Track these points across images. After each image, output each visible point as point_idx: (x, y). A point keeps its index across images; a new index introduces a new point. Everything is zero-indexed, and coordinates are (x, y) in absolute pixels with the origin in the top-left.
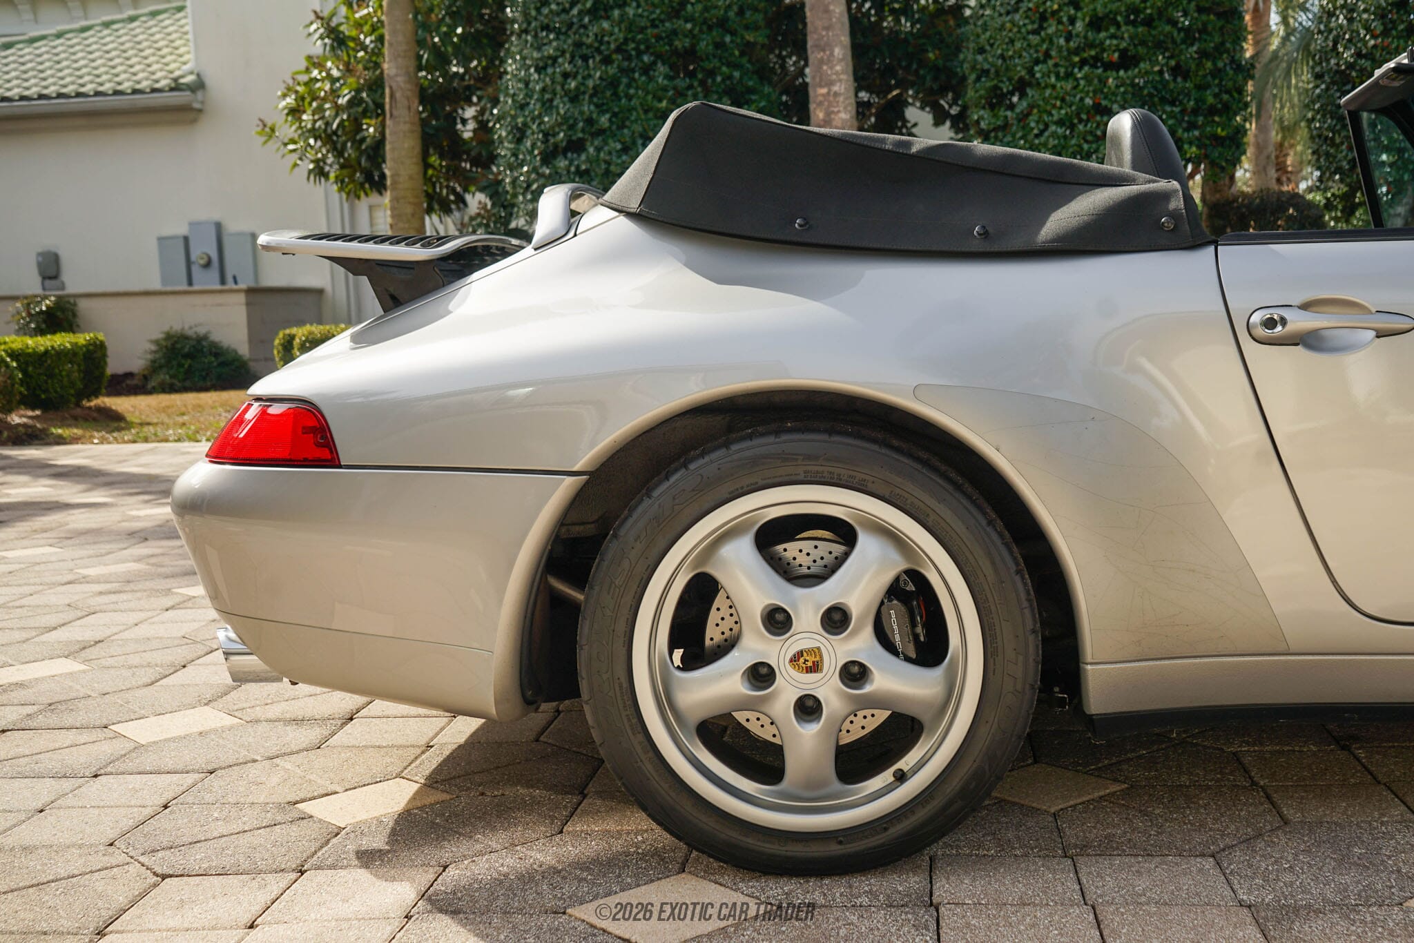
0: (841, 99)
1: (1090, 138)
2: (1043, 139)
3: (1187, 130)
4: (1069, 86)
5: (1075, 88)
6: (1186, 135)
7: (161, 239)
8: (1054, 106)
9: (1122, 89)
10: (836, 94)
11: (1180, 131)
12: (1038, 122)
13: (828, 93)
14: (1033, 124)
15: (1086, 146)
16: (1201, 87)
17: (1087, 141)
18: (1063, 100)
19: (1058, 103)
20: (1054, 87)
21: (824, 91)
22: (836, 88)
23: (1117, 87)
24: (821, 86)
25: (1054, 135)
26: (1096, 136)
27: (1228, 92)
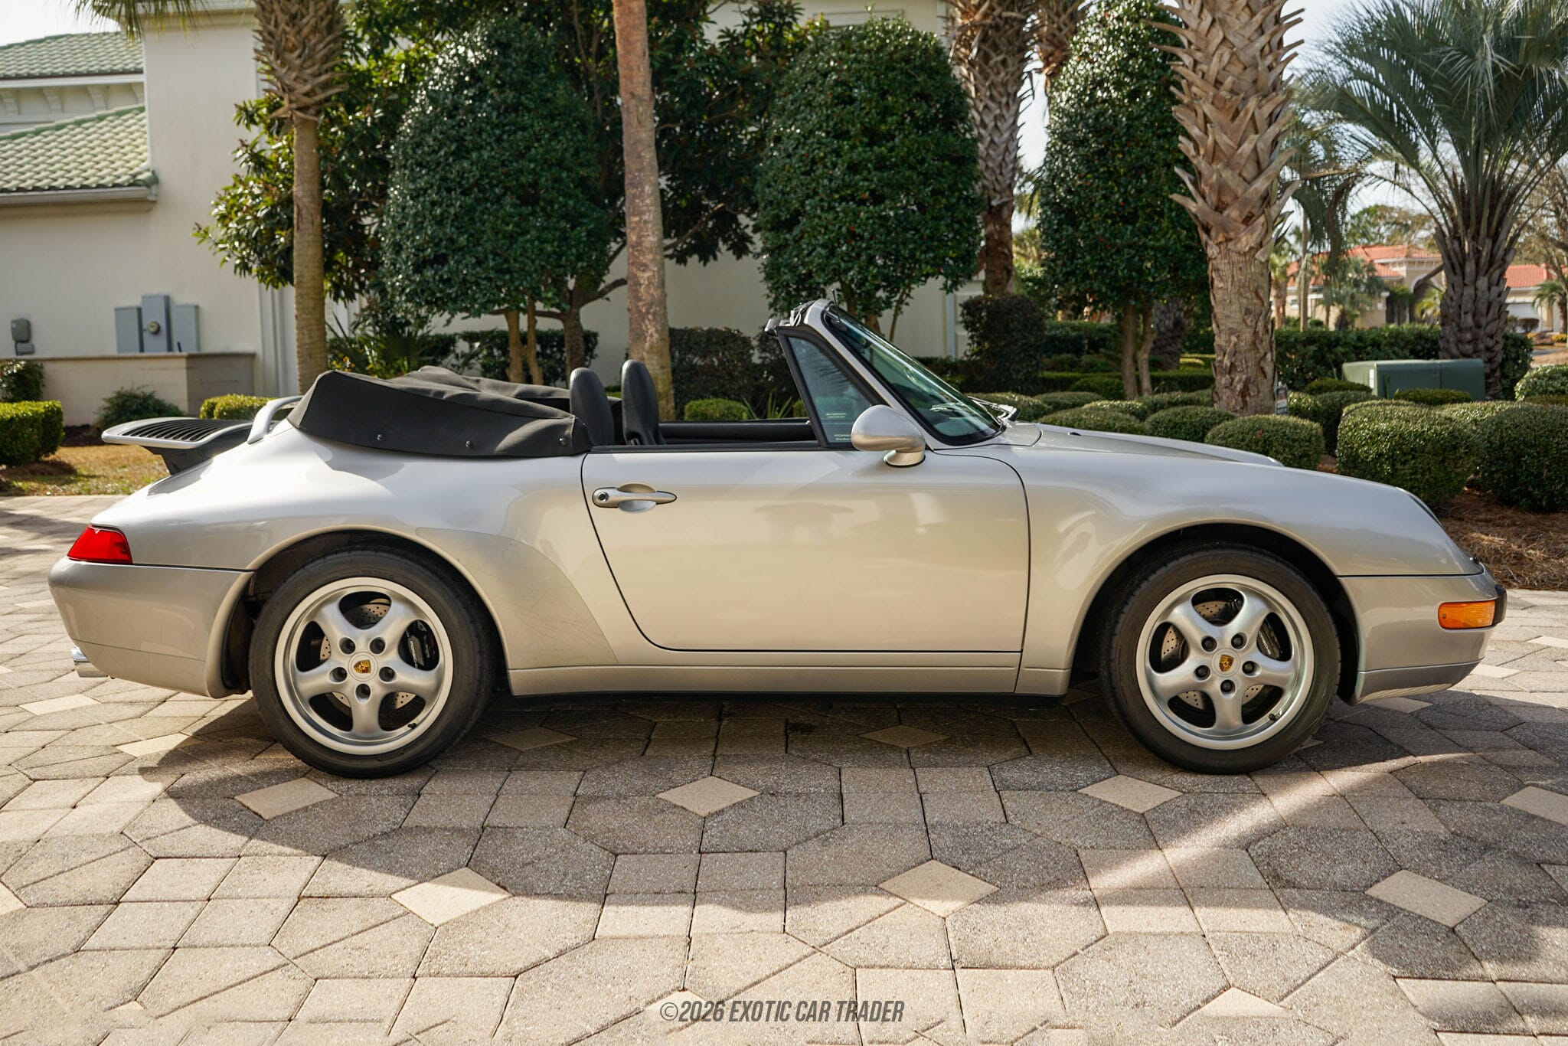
0: (650, 225)
1: (846, 258)
2: (811, 258)
3: (925, 252)
4: (831, 216)
5: (835, 219)
6: (923, 256)
7: (117, 310)
8: (820, 232)
9: (871, 221)
10: (646, 222)
11: (918, 254)
12: (808, 244)
13: (640, 221)
14: (804, 246)
15: (843, 265)
16: (937, 219)
17: (845, 262)
18: (826, 228)
19: (823, 231)
20: (820, 217)
21: (636, 219)
22: (646, 217)
23: (868, 219)
24: (635, 216)
25: (820, 256)
26: (850, 257)
27: (959, 222)
